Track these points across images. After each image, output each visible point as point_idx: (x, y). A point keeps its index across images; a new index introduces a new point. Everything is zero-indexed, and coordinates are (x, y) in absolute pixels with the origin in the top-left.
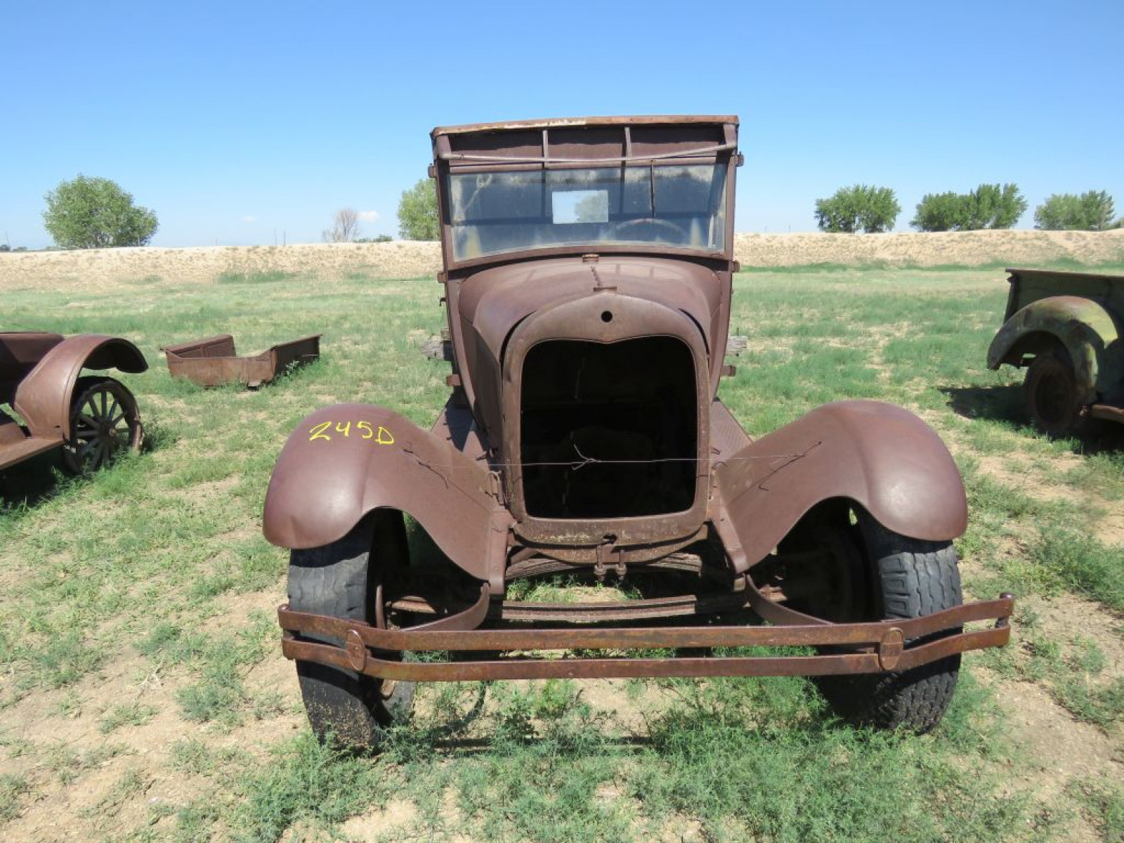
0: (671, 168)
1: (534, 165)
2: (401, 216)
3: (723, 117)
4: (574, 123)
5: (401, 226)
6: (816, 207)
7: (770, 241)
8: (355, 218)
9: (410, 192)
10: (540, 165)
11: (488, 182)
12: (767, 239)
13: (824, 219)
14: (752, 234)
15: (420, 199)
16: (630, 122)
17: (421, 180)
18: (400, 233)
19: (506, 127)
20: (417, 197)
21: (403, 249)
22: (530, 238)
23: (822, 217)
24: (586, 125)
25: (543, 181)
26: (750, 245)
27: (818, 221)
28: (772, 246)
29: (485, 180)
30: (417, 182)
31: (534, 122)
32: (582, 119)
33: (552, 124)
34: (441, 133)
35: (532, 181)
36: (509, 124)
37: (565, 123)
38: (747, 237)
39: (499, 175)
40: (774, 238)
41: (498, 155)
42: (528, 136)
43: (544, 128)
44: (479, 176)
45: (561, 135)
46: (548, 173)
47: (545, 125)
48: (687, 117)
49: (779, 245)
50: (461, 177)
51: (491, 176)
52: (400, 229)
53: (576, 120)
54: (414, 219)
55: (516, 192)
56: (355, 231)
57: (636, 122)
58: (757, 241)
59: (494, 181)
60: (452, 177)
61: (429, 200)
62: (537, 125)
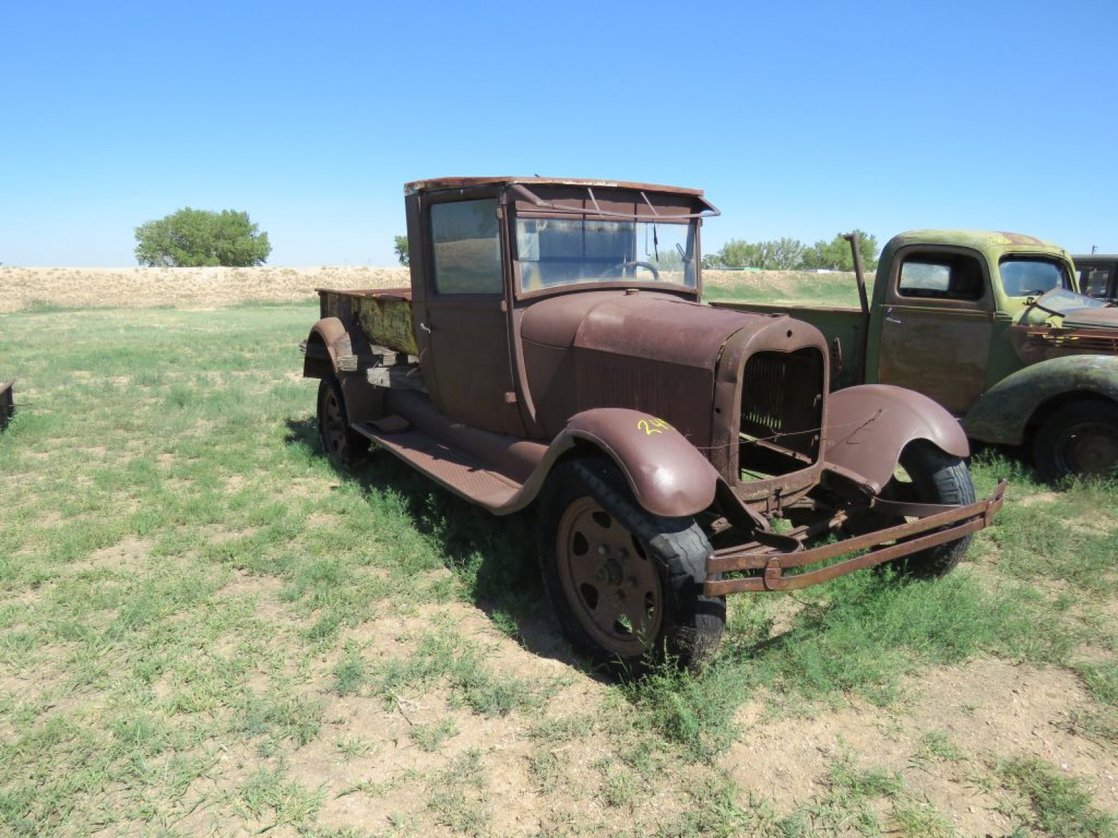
1: (577, 216)
6: (395, 243)
7: (378, 275)
10: (581, 216)
11: (545, 226)
12: (376, 273)
13: (404, 255)
14: (360, 267)
16: (645, 188)
19: (564, 183)
22: (575, 274)
23: (402, 253)
24: (618, 187)
25: (583, 229)
26: (360, 277)
27: (398, 256)
28: (381, 279)
29: (542, 224)
31: (583, 181)
33: (595, 184)
34: (516, 182)
35: (576, 228)
36: (566, 181)
37: (603, 184)
38: (357, 270)
39: (552, 221)
40: (382, 271)
42: (578, 192)
43: (589, 186)
44: (538, 221)
45: (604, 193)
46: (586, 222)
47: (590, 184)
49: (388, 279)
50: (525, 220)
51: (546, 222)
53: (610, 183)
55: (564, 236)
57: (649, 189)
58: (367, 274)
59: (548, 226)
60: (518, 220)
62: (585, 183)
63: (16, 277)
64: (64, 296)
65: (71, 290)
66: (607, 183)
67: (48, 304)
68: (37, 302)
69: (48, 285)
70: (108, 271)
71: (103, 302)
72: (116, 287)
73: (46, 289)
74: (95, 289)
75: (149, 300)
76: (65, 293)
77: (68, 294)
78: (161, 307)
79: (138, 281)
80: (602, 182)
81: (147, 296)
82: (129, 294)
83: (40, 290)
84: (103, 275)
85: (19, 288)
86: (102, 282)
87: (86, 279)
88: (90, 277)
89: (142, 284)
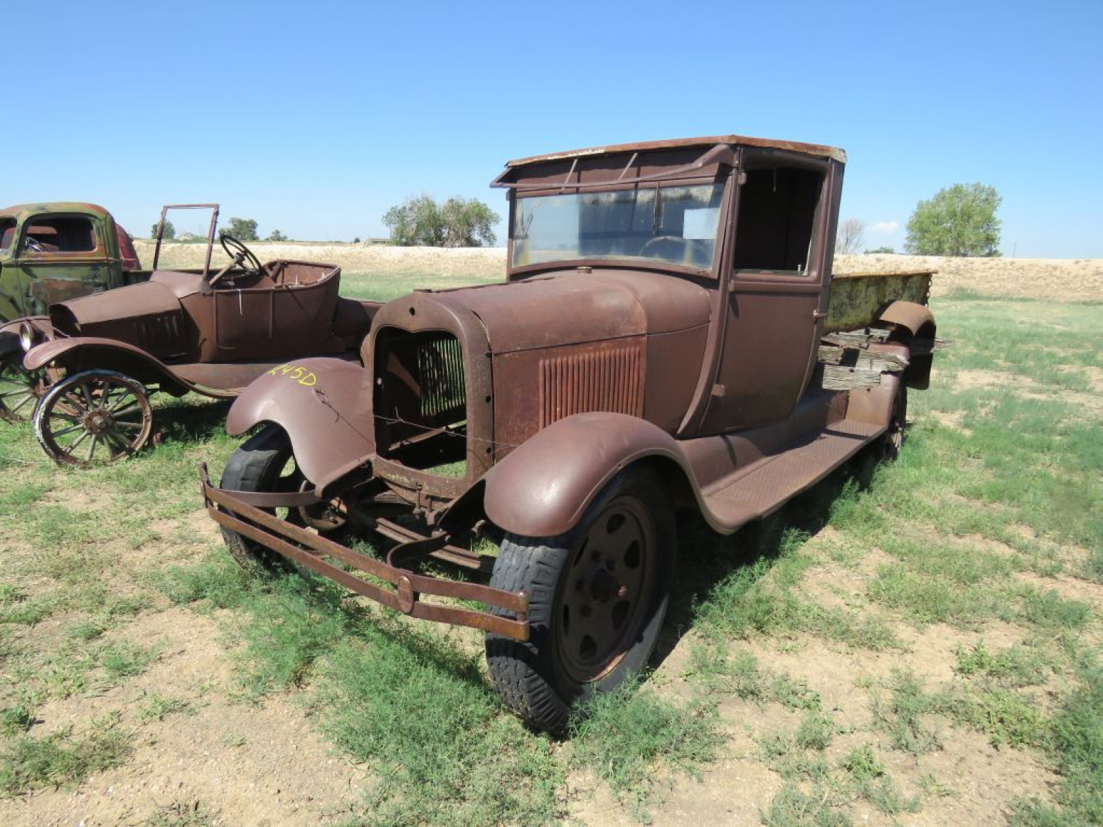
0: (676, 189)
2: (910, 228)
3: (716, 137)
4: (596, 152)
5: (907, 238)
8: (860, 229)
9: (928, 202)
15: (939, 210)
16: (639, 148)
17: (943, 190)
18: (905, 246)
20: (934, 207)
21: (882, 263)
24: (605, 153)
30: (938, 191)
31: (568, 153)
32: (602, 148)
33: (580, 154)
36: (551, 156)
37: (590, 152)
41: (549, 182)
43: (575, 158)
47: (575, 155)
48: (685, 140)
52: (906, 242)
53: (597, 149)
54: (924, 231)
56: (858, 242)
57: (644, 148)
61: (947, 211)
62: (570, 155)
63: (953, 266)
64: (987, 286)
65: (998, 279)
66: (593, 150)
67: (969, 292)
68: (961, 289)
69: (978, 274)
70: (1043, 262)
71: (1024, 293)
72: (1045, 279)
73: (975, 278)
74: (1022, 280)
75: (1075, 294)
76: (990, 282)
77: (993, 284)
78: (1085, 303)
79: (1073, 274)
80: (588, 150)
81: (1075, 290)
82: (1055, 287)
83: (968, 278)
84: (1037, 266)
85: (952, 276)
86: (1032, 274)
87: (1018, 270)
88: (1022, 268)
89: (1076, 277)
